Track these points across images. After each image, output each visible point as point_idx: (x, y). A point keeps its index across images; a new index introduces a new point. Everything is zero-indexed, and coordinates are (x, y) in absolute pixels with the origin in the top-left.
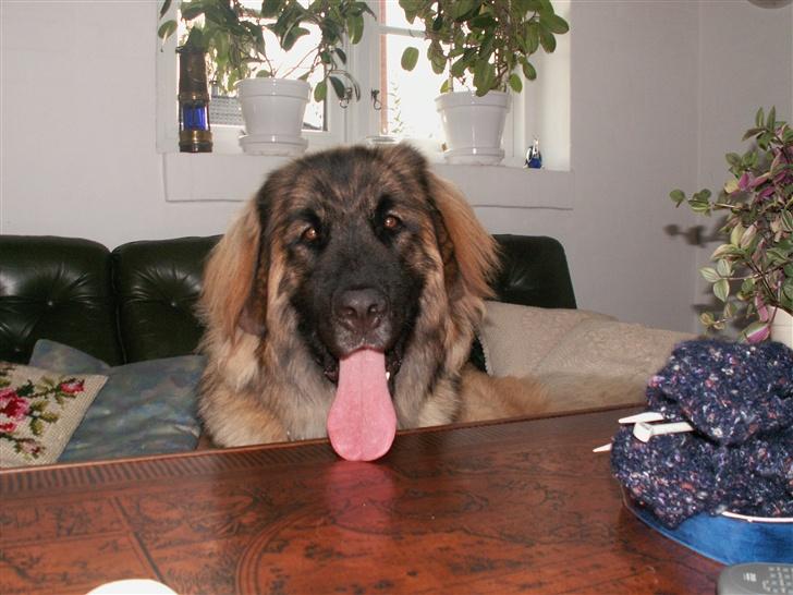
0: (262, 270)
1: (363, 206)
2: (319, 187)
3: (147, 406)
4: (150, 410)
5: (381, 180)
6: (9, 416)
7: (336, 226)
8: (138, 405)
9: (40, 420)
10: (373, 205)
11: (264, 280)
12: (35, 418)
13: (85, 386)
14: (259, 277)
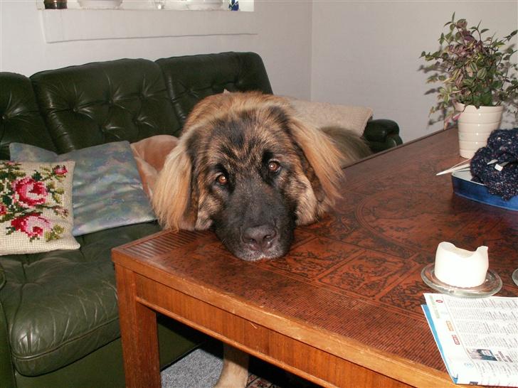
0: (194, 193)
1: (254, 160)
2: (224, 150)
3: (107, 176)
4: (111, 179)
5: (262, 140)
6: (38, 194)
7: (238, 176)
8: (101, 176)
9: (56, 194)
10: (259, 159)
11: (196, 199)
12: (53, 193)
13: (67, 168)
14: (193, 197)
